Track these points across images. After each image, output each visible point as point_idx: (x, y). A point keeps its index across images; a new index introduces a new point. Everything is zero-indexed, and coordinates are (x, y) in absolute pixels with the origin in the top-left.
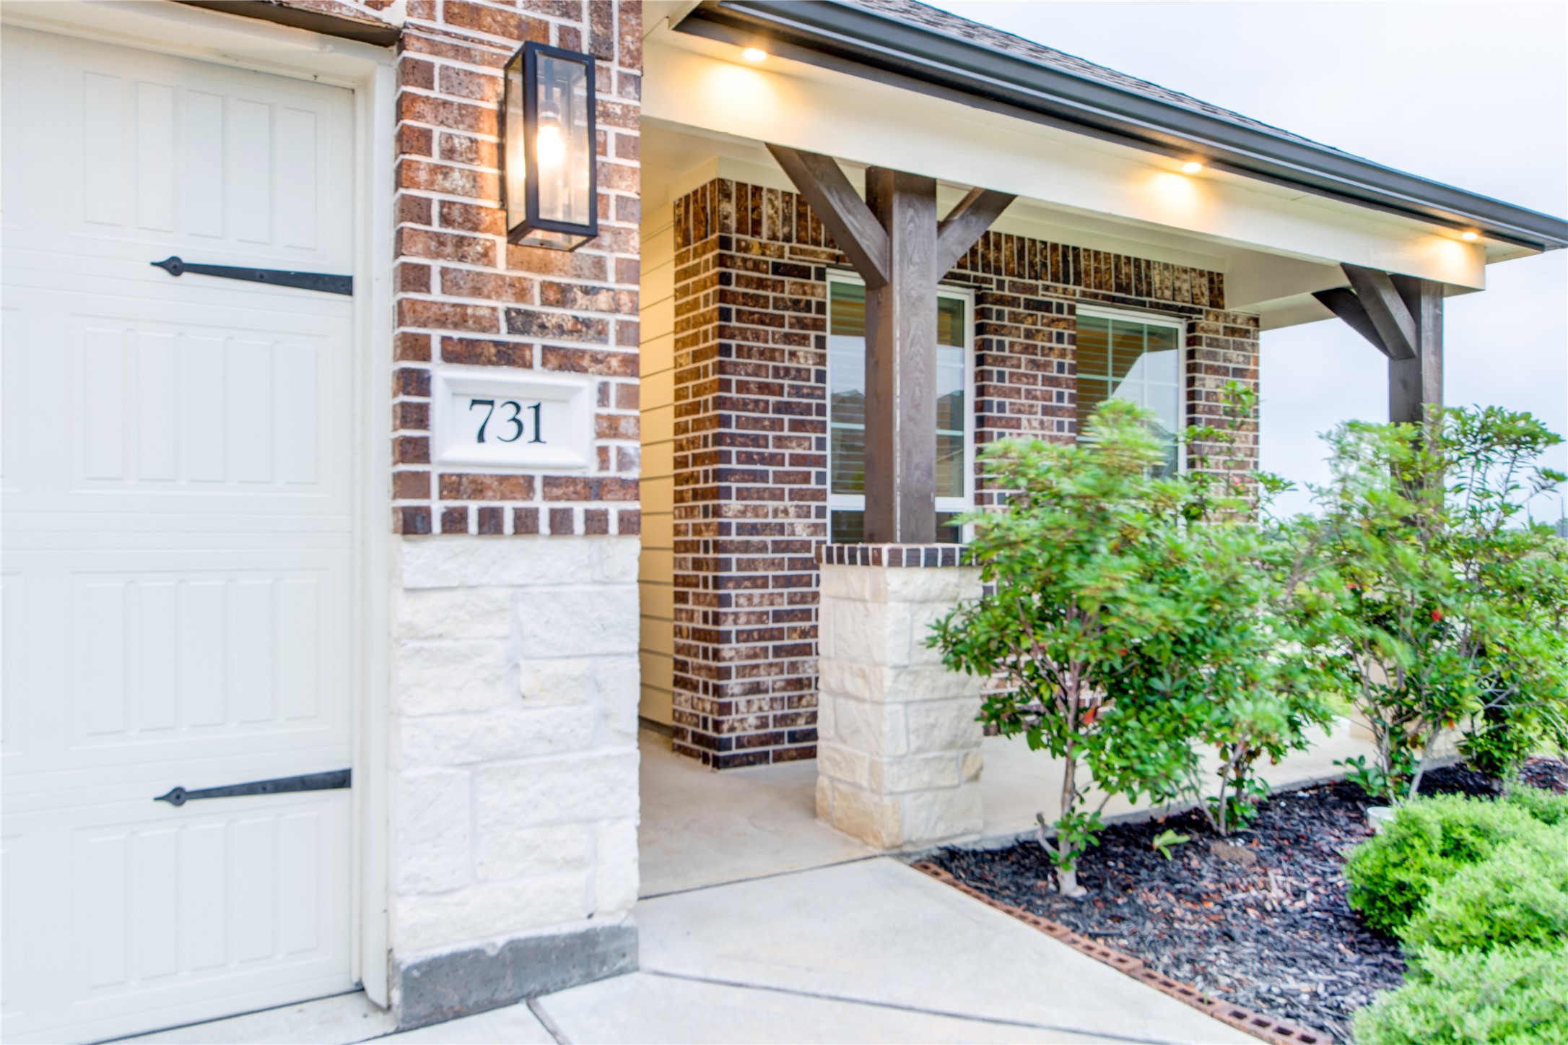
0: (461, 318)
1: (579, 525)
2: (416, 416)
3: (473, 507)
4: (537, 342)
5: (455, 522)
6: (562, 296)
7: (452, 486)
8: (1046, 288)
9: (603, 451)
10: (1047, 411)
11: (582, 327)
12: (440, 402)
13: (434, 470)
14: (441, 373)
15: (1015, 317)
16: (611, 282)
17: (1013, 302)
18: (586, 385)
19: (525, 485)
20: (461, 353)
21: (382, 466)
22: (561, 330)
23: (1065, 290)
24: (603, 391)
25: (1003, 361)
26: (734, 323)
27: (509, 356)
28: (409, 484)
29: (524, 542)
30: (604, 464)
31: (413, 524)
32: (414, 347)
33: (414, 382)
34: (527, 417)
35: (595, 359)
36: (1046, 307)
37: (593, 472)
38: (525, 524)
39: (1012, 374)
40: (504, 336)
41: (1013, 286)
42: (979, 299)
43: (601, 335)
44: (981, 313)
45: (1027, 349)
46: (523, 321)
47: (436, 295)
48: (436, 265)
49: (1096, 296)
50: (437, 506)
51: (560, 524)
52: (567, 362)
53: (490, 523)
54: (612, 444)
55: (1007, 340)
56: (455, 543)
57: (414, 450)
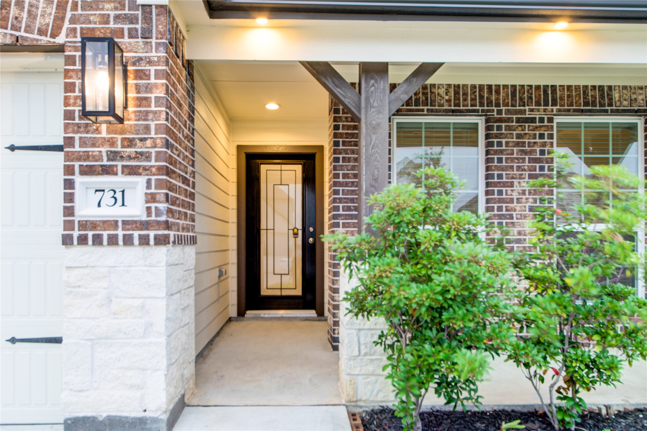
0: (87, 156)
1: (136, 241)
2: (69, 198)
3: (90, 234)
4: (120, 164)
5: (83, 240)
6: (131, 143)
7: (83, 225)
8: (532, 110)
9: (149, 209)
10: (531, 177)
11: (139, 155)
12: (78, 191)
13: (76, 219)
14: (79, 179)
15: (508, 128)
16: (153, 135)
17: (510, 120)
18: (141, 180)
19: (114, 224)
20: (87, 171)
21: (61, 219)
22: (130, 158)
23: (545, 110)
24: (149, 182)
25: (502, 152)
26: (341, 147)
27: (107, 171)
28: (69, 225)
29: (113, 248)
30: (149, 214)
31: (67, 241)
32: (69, 170)
33: (69, 184)
34: (119, 196)
35: (145, 169)
36: (533, 120)
37: (144, 218)
38: (113, 241)
39: (507, 159)
40: (105, 162)
41: (508, 112)
42: (487, 121)
43: (148, 157)
44: (488, 128)
45: (517, 144)
46: (114, 156)
47: (77, 148)
48: (77, 136)
49: (569, 110)
50: (76, 234)
51: (128, 241)
52: (132, 171)
53: (98, 240)
54: (153, 205)
55: (504, 141)
56: (83, 249)
57: (69, 211)
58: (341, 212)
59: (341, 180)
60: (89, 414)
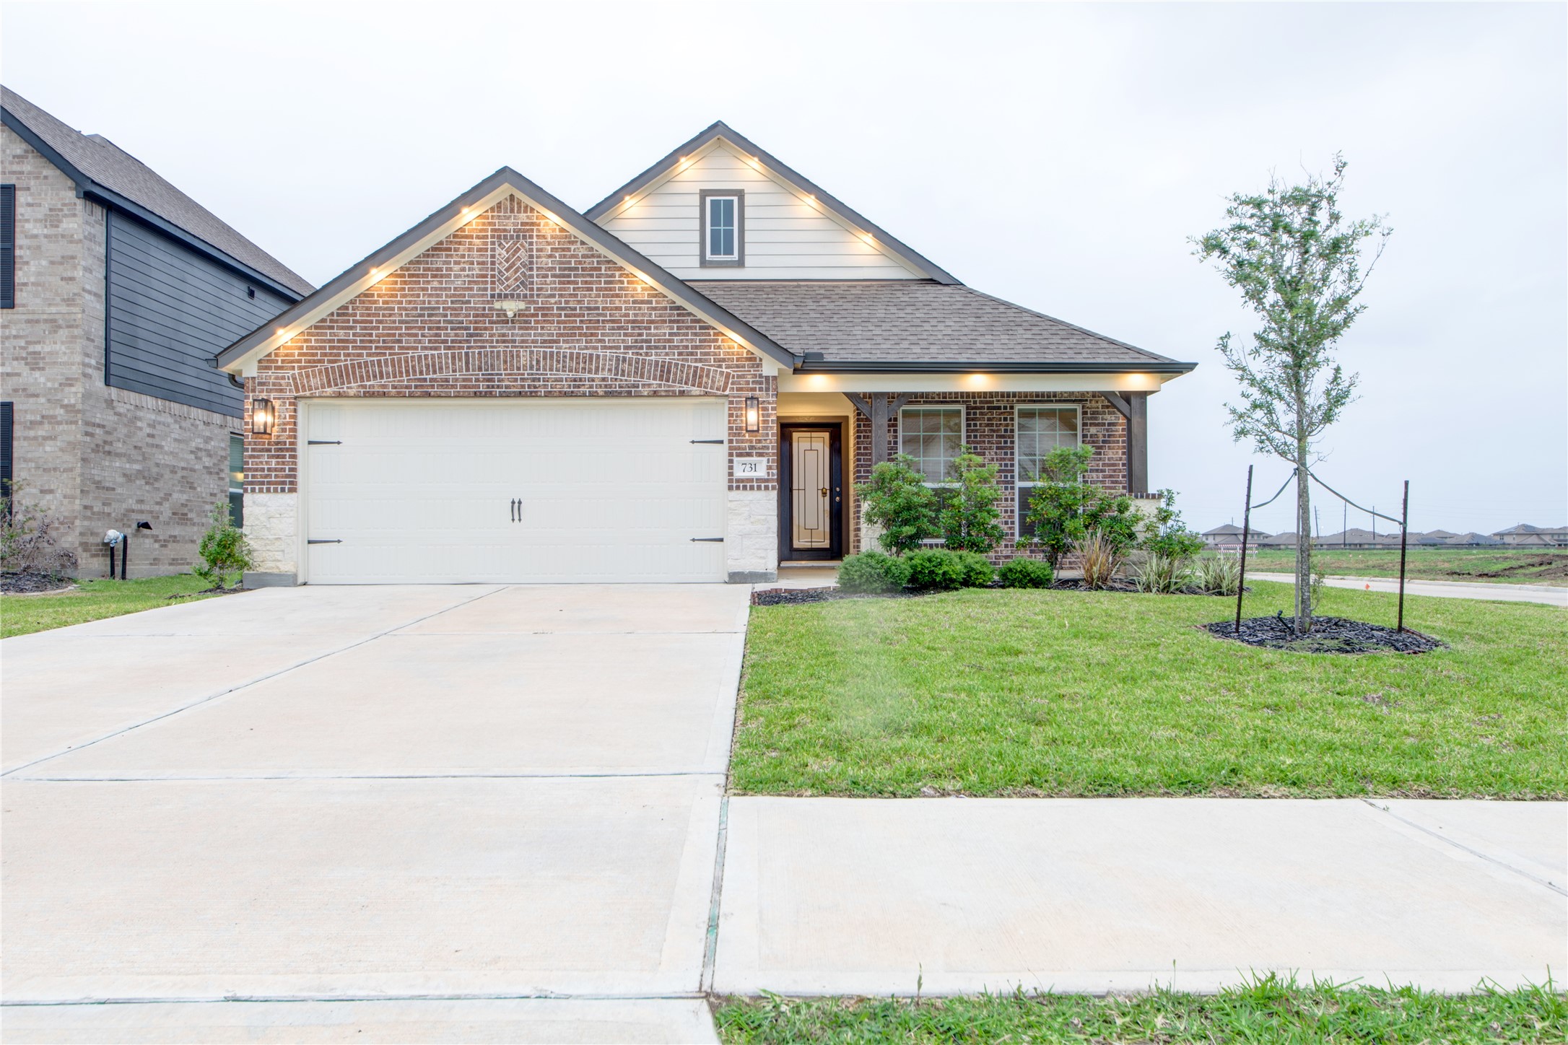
0: (739, 448)
1: (763, 488)
2: (731, 468)
3: (741, 485)
4: (754, 451)
5: (738, 488)
6: (760, 441)
7: (738, 481)
8: (998, 401)
9: (768, 473)
10: (998, 448)
11: (764, 447)
12: (735, 464)
13: (734, 478)
14: (735, 459)
15: (981, 414)
16: (770, 437)
17: (983, 408)
18: (764, 459)
19: (752, 480)
20: (739, 455)
21: (727, 478)
22: (759, 448)
23: (1008, 401)
24: (768, 460)
25: (976, 431)
26: (862, 428)
27: (749, 455)
28: (730, 481)
29: (751, 492)
30: (769, 475)
31: (730, 488)
32: (731, 455)
33: (731, 461)
34: (753, 466)
35: (767, 454)
36: (999, 408)
37: (766, 477)
38: (752, 488)
39: (980, 436)
40: (748, 451)
41: (981, 402)
42: (967, 408)
43: (768, 448)
44: (968, 414)
45: (988, 425)
46: (752, 447)
47: (735, 444)
48: (734, 438)
49: (1025, 401)
50: (734, 485)
51: (759, 488)
52: (761, 455)
53: (745, 488)
54: (770, 471)
55: (978, 423)
56: (738, 492)
57: (731, 474)
58: (862, 474)
59: (862, 451)
60: (741, 571)
